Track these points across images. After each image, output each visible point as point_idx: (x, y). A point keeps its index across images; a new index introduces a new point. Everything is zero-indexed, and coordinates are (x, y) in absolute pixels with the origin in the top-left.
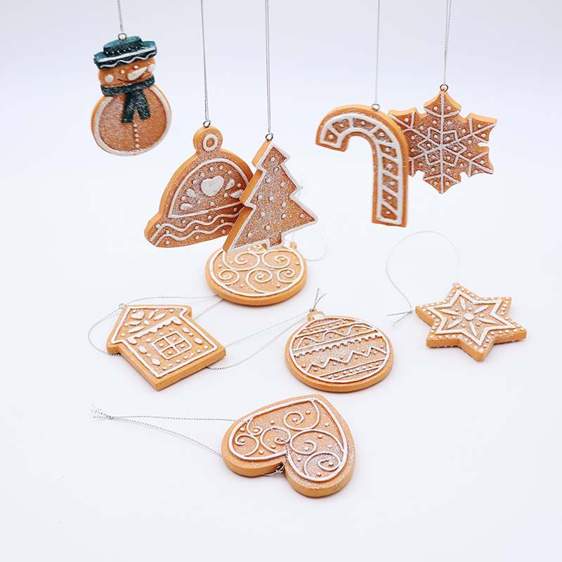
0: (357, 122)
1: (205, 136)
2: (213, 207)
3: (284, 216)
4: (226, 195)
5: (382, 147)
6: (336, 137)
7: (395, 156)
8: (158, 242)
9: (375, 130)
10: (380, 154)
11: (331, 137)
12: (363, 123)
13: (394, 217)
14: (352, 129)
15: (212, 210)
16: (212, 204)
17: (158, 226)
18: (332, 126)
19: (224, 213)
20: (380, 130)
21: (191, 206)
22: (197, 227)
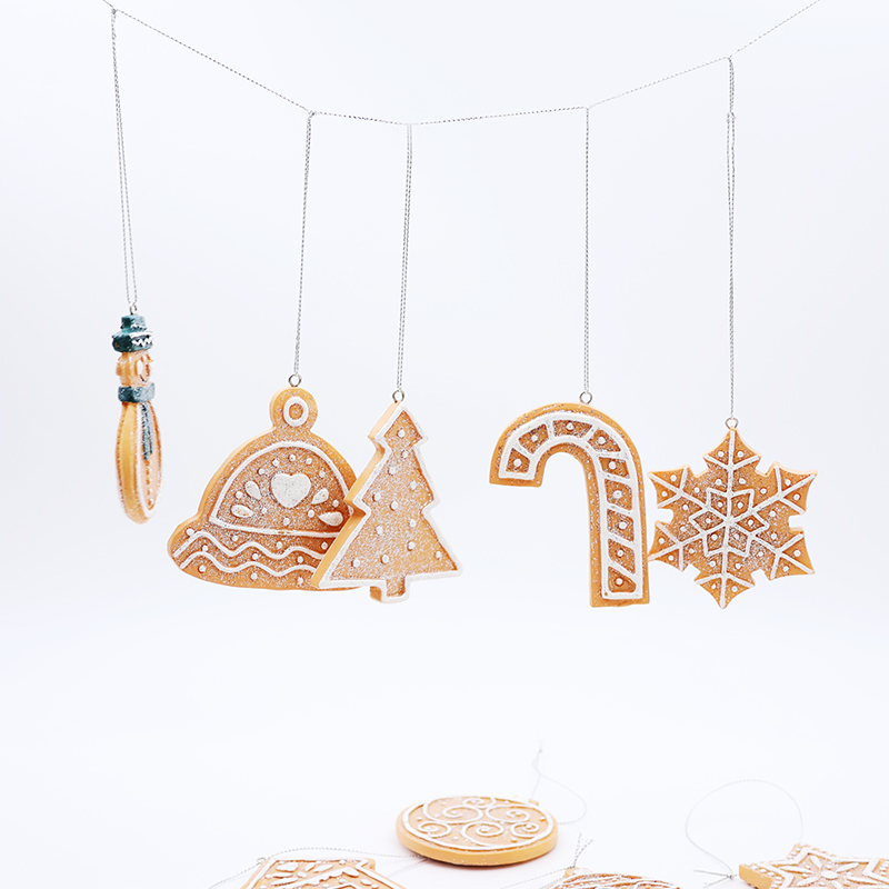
0: (560, 426)
1: (289, 398)
2: (287, 527)
3: (412, 545)
4: (311, 513)
5: (605, 462)
6: (526, 461)
7: (626, 474)
8: (188, 561)
9: (590, 434)
10: (602, 476)
11: (518, 462)
12: (570, 427)
13: (631, 587)
14: (553, 440)
15: (285, 532)
16: (287, 521)
17: (190, 532)
18: (518, 442)
19: (305, 545)
20: (600, 433)
21: (251, 513)
22: (255, 556)
